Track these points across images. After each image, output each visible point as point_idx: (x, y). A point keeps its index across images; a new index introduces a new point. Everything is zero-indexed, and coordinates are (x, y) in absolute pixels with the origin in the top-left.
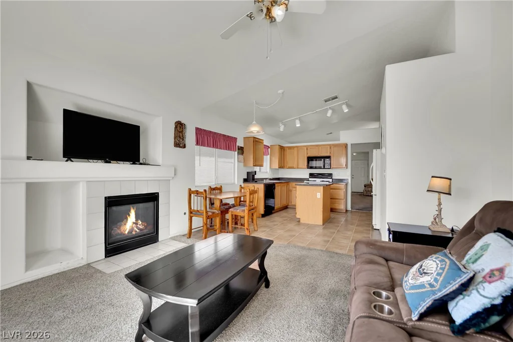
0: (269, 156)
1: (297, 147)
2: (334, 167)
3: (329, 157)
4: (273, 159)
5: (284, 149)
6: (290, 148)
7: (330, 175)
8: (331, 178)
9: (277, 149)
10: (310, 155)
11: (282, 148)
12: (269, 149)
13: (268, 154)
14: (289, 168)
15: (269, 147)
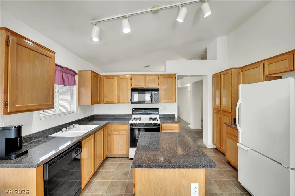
0: (75, 88)
1: (118, 76)
2: (163, 101)
3: (157, 90)
4: (83, 90)
5: (100, 78)
6: (108, 77)
7: (157, 110)
8: (158, 114)
9: (89, 77)
10: (134, 86)
11: (96, 76)
12: (77, 77)
13: (75, 84)
14: (108, 103)
15: (76, 74)
